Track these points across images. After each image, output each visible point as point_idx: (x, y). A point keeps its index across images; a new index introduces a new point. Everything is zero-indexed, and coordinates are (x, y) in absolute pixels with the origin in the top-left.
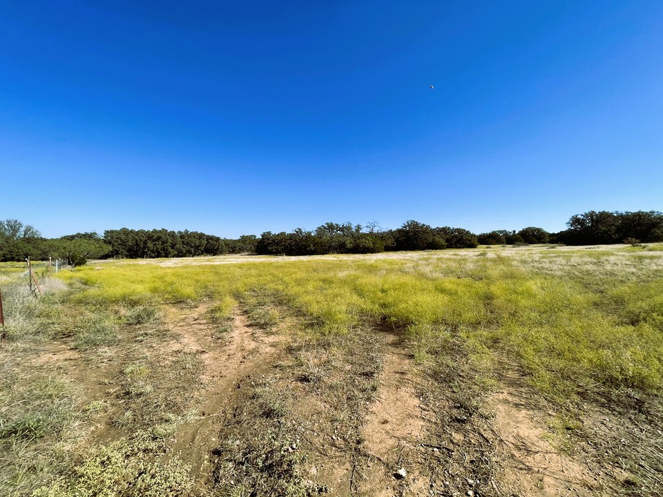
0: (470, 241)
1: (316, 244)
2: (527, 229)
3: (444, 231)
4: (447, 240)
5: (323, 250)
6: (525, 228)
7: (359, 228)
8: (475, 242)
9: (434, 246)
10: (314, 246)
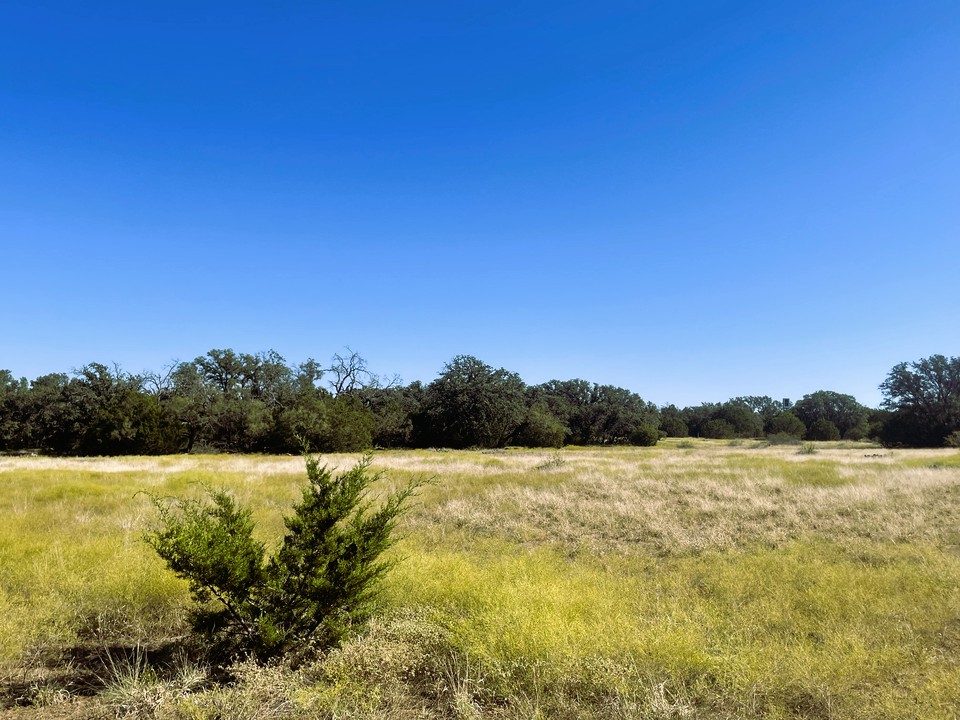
0: (637, 423)
1: (145, 418)
2: (814, 395)
3: (571, 391)
4: (574, 422)
5: (167, 438)
6: (811, 392)
7: (312, 370)
8: (652, 429)
9: (526, 437)
10: (136, 424)
